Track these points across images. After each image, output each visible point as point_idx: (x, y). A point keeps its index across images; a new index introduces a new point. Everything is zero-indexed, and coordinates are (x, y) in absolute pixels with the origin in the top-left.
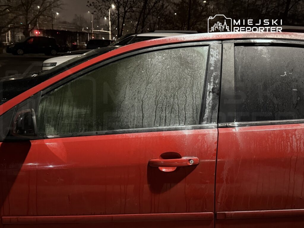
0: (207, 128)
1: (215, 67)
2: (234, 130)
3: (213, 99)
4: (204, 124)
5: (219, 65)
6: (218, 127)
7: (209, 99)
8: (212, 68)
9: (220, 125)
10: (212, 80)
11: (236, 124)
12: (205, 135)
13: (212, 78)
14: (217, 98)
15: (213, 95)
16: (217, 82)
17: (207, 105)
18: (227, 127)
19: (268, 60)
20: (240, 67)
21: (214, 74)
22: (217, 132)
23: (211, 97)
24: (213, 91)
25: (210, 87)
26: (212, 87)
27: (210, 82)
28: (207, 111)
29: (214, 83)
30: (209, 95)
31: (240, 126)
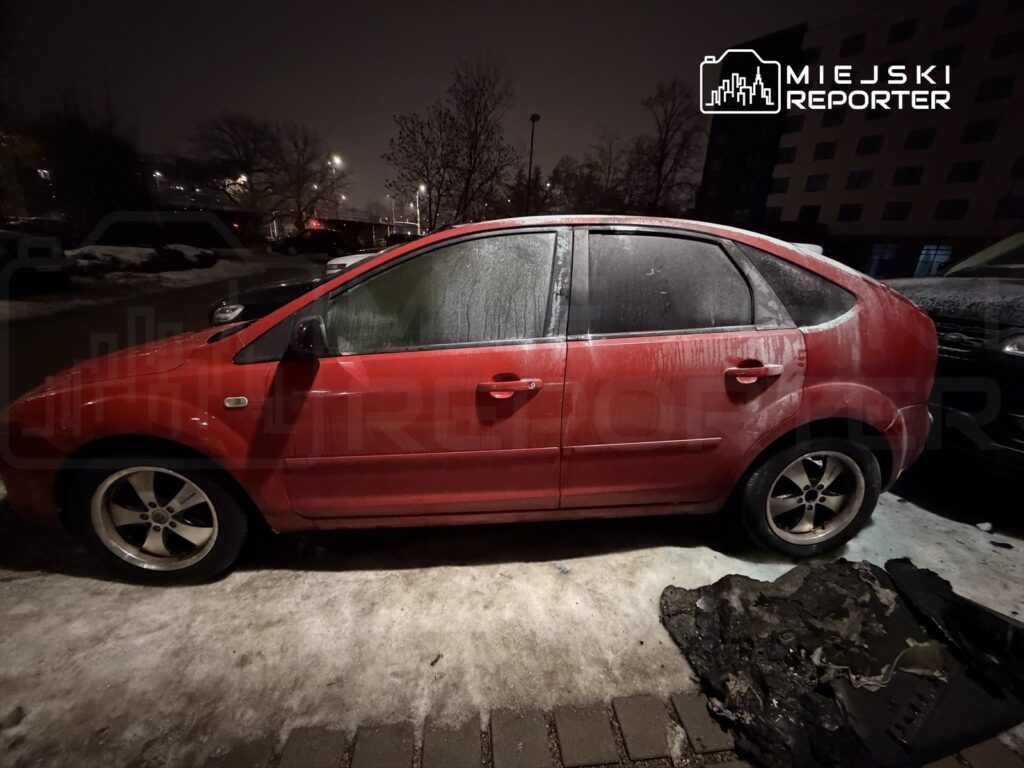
0: (553, 341)
1: (564, 262)
2: (586, 344)
3: (561, 304)
4: (550, 337)
5: (569, 258)
6: (567, 341)
7: (556, 304)
8: (560, 263)
9: (569, 338)
10: (560, 279)
11: (589, 336)
12: (551, 350)
13: (560, 275)
14: (567, 302)
15: (562, 299)
16: (566, 281)
17: (553, 312)
18: (578, 340)
19: (631, 253)
20: (596, 262)
21: (563, 270)
22: (565, 347)
23: (559, 301)
24: (561, 294)
25: (557, 288)
26: (560, 288)
27: (558, 282)
28: (553, 319)
29: (563, 283)
30: (556, 299)
31: (594, 338)
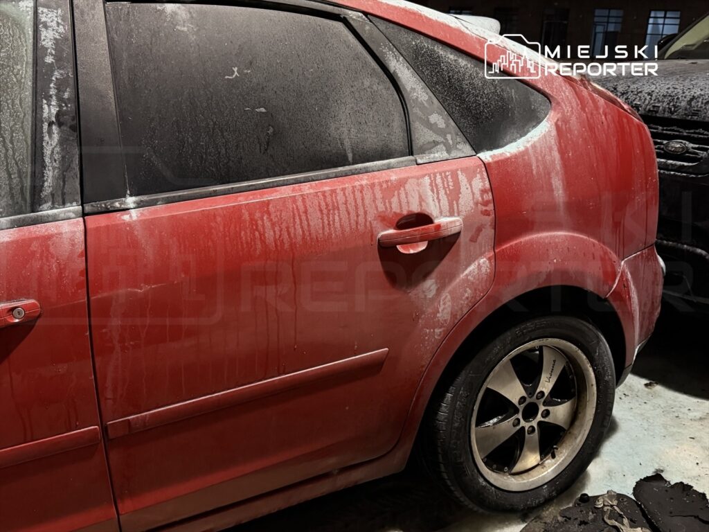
0: (55, 219)
1: (58, 58)
2: (126, 217)
3: (62, 142)
4: (46, 211)
5: (68, 50)
6: (84, 214)
7: (52, 142)
8: (49, 60)
9: (88, 208)
10: (53, 92)
11: (130, 201)
12: (49, 237)
13: (52, 85)
14: (73, 137)
15: (61, 132)
16: (66, 95)
17: (47, 160)
18: (108, 211)
19: (193, 38)
20: (125, 55)
21: (57, 75)
22: (82, 227)
23: (56, 137)
24: (59, 120)
25: (50, 110)
26: (54, 110)
27: (49, 98)
28: (50, 175)
29: (60, 99)
30: (50, 133)
31: (139, 205)
